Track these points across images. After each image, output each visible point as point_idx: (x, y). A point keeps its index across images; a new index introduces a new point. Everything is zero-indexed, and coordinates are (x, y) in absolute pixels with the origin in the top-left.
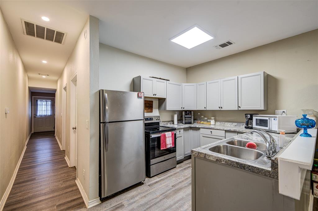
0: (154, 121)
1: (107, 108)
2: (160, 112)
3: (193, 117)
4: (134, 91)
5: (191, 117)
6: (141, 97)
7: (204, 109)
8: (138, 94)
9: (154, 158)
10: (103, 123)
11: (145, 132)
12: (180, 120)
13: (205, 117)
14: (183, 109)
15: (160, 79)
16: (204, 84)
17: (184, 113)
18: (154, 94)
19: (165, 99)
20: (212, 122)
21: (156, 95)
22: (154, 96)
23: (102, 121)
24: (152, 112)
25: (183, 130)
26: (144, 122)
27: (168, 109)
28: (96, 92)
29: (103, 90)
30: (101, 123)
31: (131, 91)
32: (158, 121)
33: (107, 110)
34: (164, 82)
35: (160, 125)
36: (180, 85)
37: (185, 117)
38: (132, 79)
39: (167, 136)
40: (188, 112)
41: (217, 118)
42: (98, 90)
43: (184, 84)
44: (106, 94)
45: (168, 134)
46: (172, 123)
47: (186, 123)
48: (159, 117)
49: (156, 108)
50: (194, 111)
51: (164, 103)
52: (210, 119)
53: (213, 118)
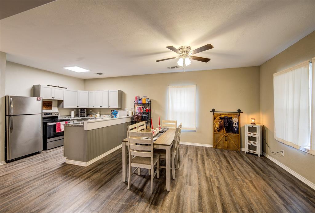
0: (53, 115)
1: (12, 106)
2: (58, 109)
3: (86, 112)
4: (34, 96)
5: (85, 113)
6: (40, 100)
7: (93, 108)
8: (37, 98)
9: (50, 137)
10: (8, 116)
11: (43, 122)
12: (76, 115)
13: (95, 112)
14: (78, 107)
15: (58, 87)
16: (92, 92)
17: (79, 110)
18: (52, 97)
19: (63, 100)
20: (98, 115)
21: (54, 98)
22: (53, 99)
23: (7, 114)
24: (51, 109)
25: (76, 120)
26: (42, 115)
27: (64, 107)
28: (3, 97)
29: (8, 96)
30: (7, 116)
31: (31, 96)
32: (56, 115)
33: (12, 108)
34: (62, 90)
35: (59, 118)
36: (76, 92)
37: (80, 113)
38: (33, 85)
39: (61, 124)
40: (82, 109)
41: (102, 113)
42: (5, 96)
43: (79, 91)
44: (11, 99)
45: (62, 123)
46: (70, 116)
47: (81, 117)
48: (58, 112)
49: (55, 107)
50: (87, 109)
51: (62, 103)
52: (97, 113)
53: (98, 113)
